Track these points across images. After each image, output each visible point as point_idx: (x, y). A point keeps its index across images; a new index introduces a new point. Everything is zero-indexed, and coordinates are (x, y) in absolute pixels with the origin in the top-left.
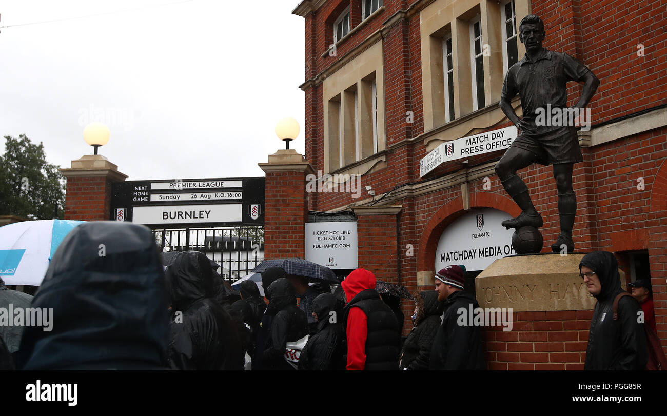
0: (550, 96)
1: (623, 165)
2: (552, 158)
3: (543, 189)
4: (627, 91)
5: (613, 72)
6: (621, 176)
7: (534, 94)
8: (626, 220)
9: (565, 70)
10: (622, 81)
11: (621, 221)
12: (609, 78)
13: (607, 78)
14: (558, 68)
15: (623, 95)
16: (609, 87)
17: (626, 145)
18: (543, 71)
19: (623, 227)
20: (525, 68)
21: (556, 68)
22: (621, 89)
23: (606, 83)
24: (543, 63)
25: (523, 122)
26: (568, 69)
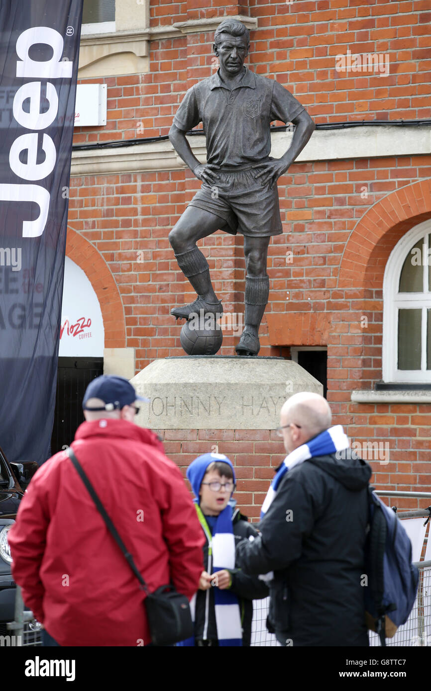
0: (252, 142)
1: (300, 206)
2: (247, 228)
3: (146, 222)
4: (320, 83)
5: (301, 43)
6: (296, 223)
7: (229, 137)
8: (297, 296)
9: (273, 106)
10: (313, 64)
11: (288, 296)
12: (291, 51)
13: (288, 51)
14: (264, 104)
15: (313, 88)
16: (290, 67)
17: (309, 174)
18: (245, 105)
19: (291, 306)
20: (217, 94)
21: (261, 103)
22: (309, 76)
23: (285, 59)
24: (244, 92)
25: (209, 172)
26: (277, 106)
